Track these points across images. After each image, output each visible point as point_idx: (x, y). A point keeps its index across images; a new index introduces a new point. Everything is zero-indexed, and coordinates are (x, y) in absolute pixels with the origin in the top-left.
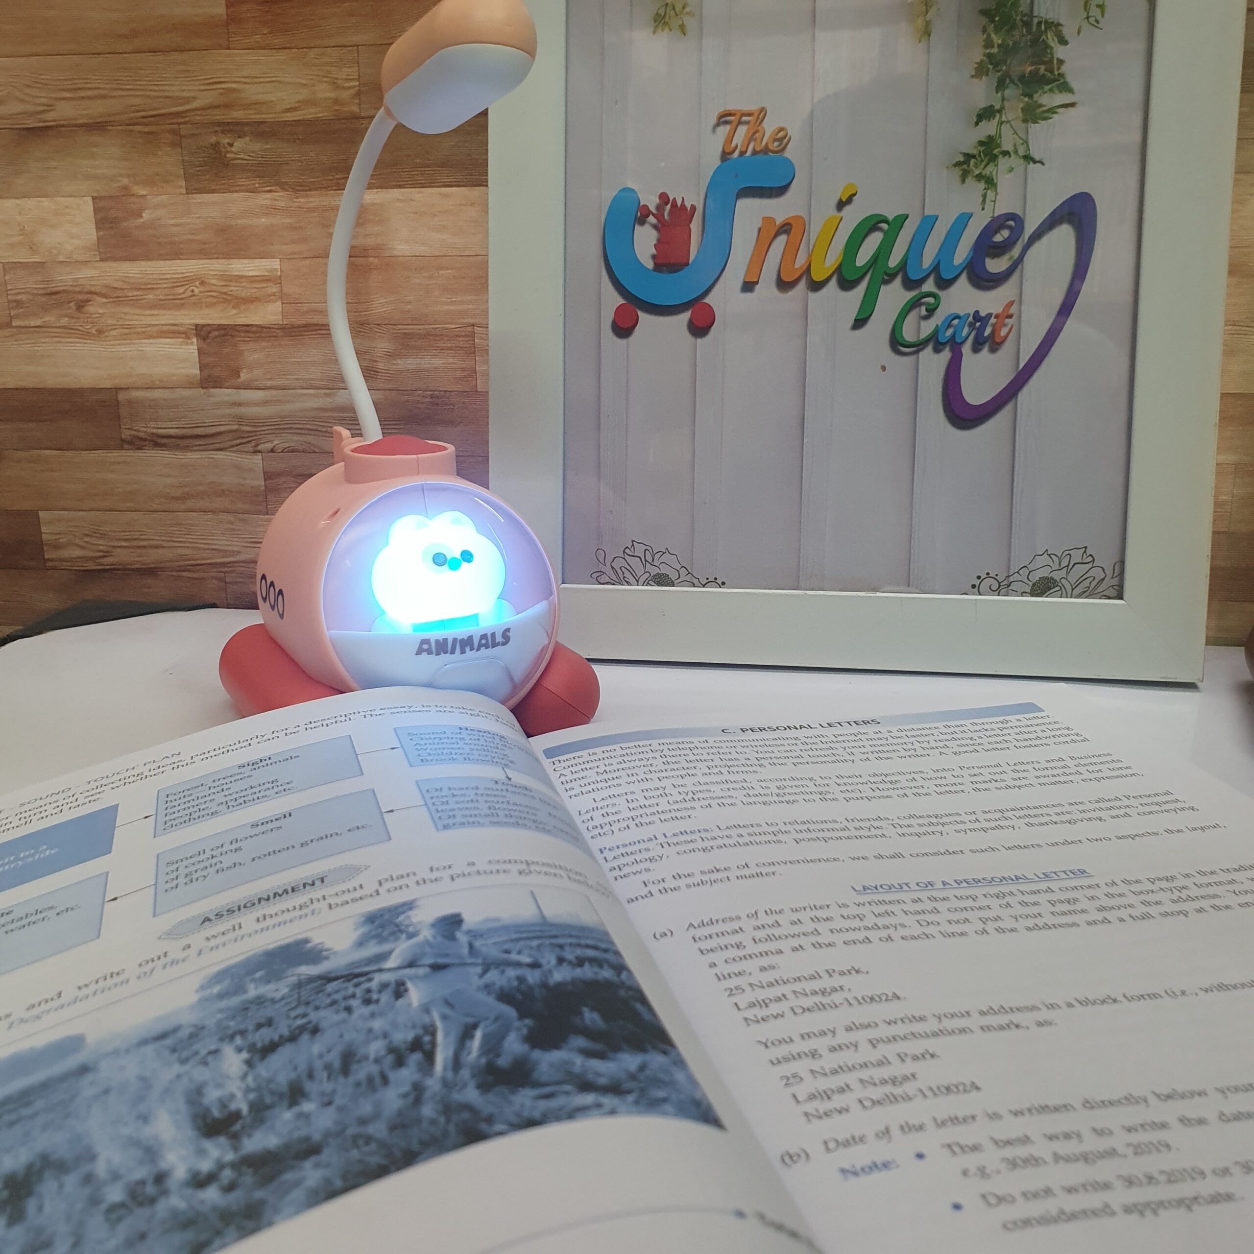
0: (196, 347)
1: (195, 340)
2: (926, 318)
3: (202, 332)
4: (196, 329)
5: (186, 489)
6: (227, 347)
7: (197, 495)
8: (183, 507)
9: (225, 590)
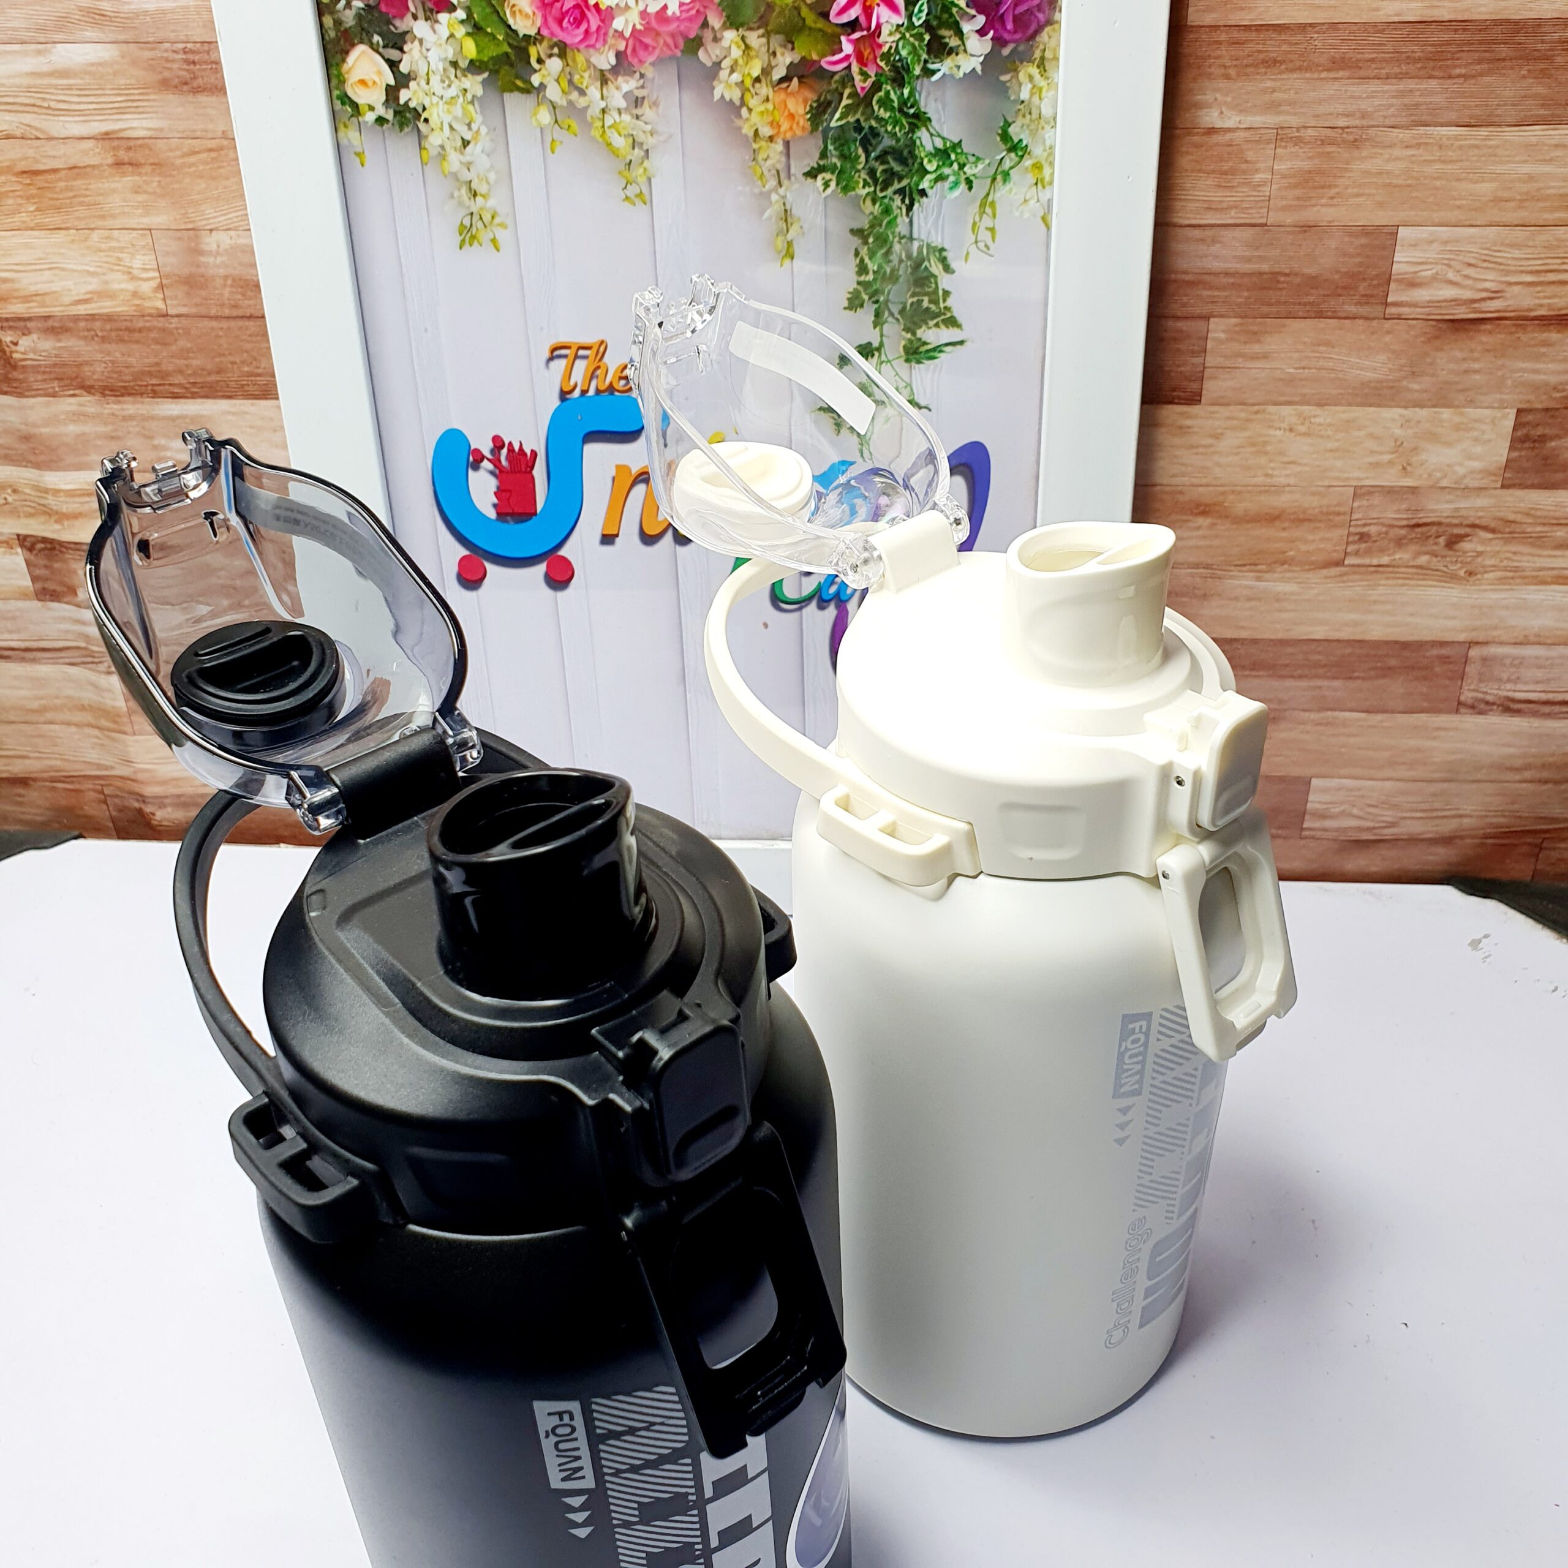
0: (22, 558)
1: (20, 550)
3: (26, 543)
4: (18, 539)
5: (43, 702)
6: (57, 561)
7: (55, 709)
8: (42, 719)
9: (105, 802)
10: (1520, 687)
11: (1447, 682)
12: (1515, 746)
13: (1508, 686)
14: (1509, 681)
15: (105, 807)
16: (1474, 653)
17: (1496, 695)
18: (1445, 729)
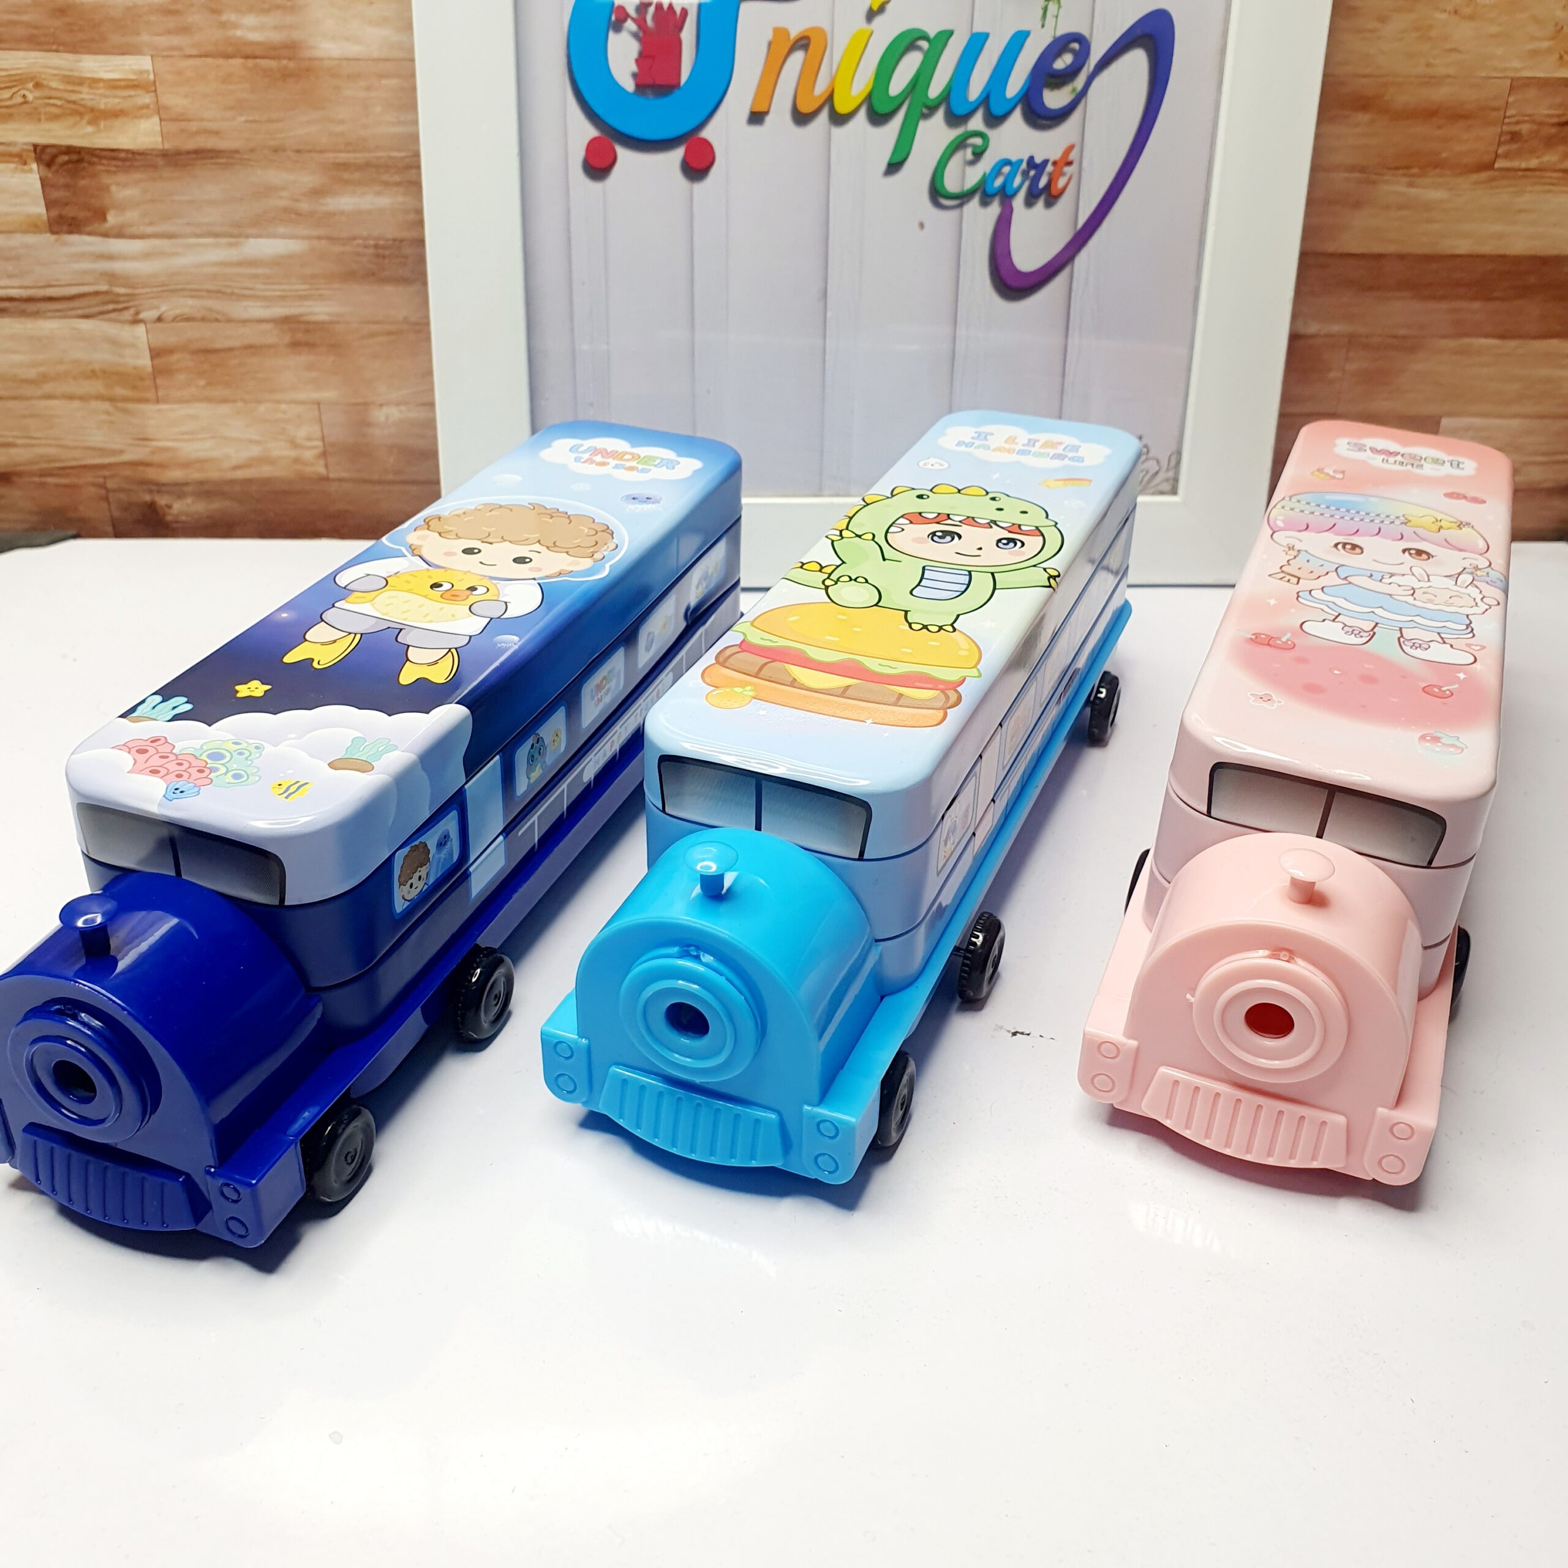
0: (38, 176)
1: (35, 167)
2: (972, 163)
3: (44, 155)
4: (35, 151)
5: (42, 369)
6: (83, 178)
7: (57, 377)
8: (39, 393)
9: (107, 499)
15: (105, 505)
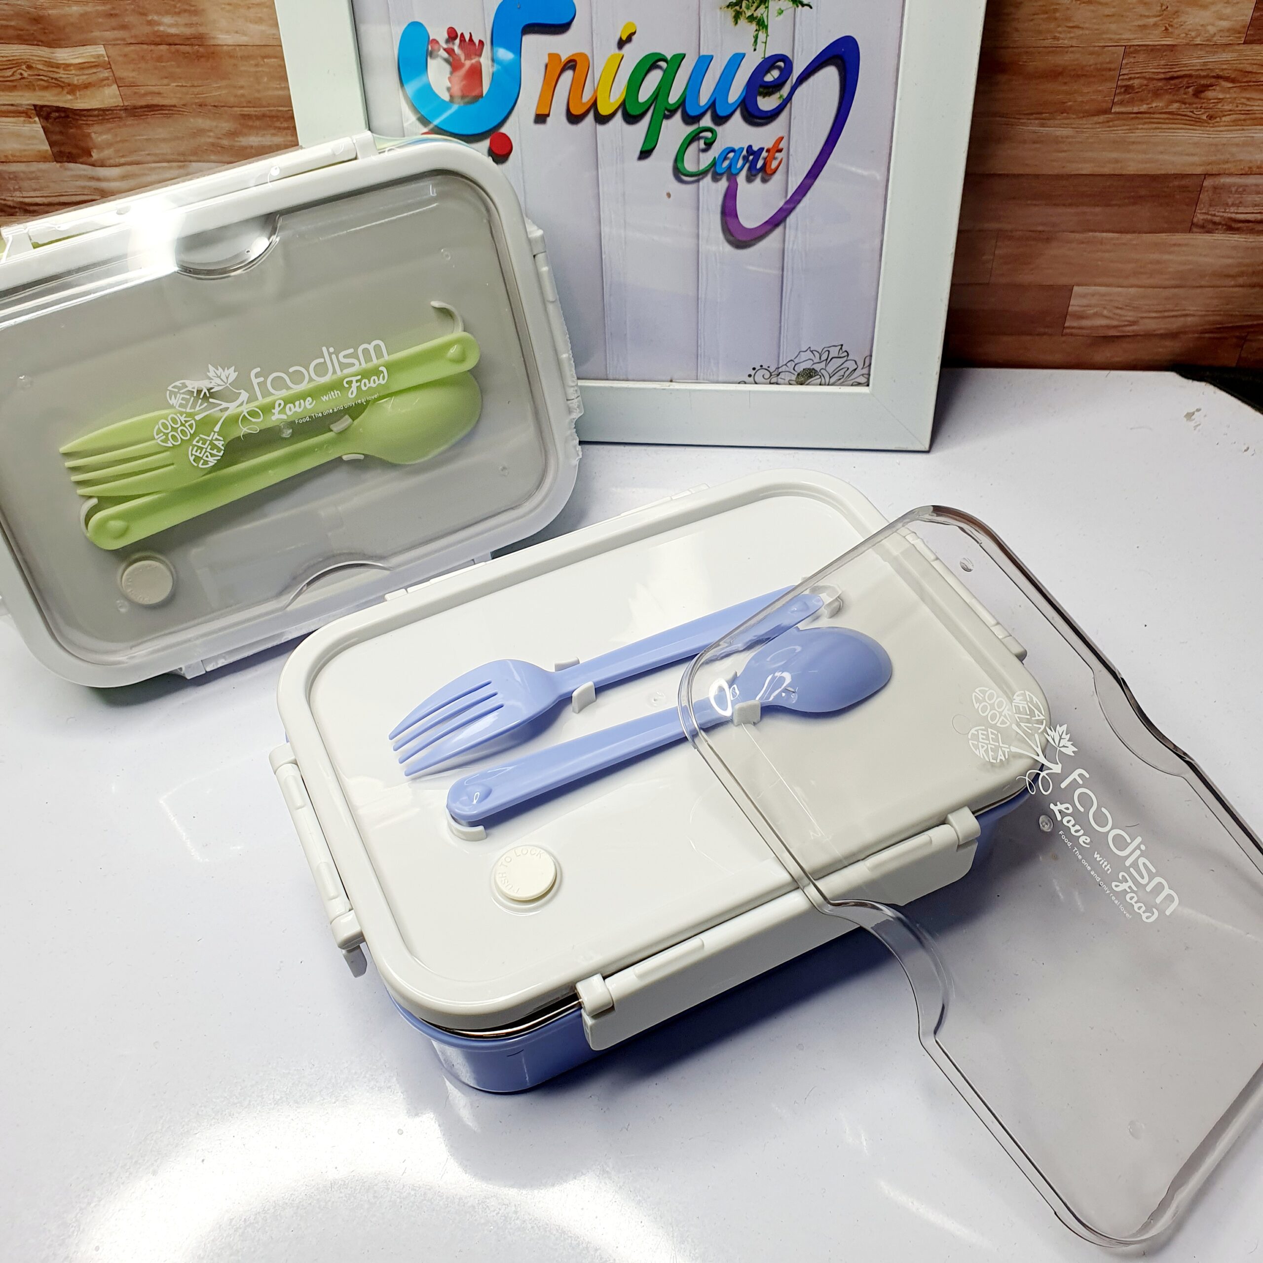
0: (40, 126)
1: (37, 119)
2: (704, 150)
3: (43, 112)
4: (35, 109)
6: (71, 128)
10: (1241, 210)
11: (1185, 207)
12: (1233, 258)
13: (1232, 209)
14: (1233, 205)
16: (1207, 183)
17: (1221, 217)
18: (1180, 245)
